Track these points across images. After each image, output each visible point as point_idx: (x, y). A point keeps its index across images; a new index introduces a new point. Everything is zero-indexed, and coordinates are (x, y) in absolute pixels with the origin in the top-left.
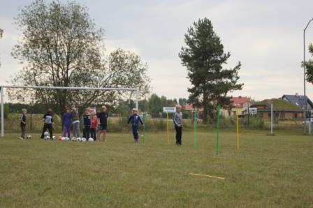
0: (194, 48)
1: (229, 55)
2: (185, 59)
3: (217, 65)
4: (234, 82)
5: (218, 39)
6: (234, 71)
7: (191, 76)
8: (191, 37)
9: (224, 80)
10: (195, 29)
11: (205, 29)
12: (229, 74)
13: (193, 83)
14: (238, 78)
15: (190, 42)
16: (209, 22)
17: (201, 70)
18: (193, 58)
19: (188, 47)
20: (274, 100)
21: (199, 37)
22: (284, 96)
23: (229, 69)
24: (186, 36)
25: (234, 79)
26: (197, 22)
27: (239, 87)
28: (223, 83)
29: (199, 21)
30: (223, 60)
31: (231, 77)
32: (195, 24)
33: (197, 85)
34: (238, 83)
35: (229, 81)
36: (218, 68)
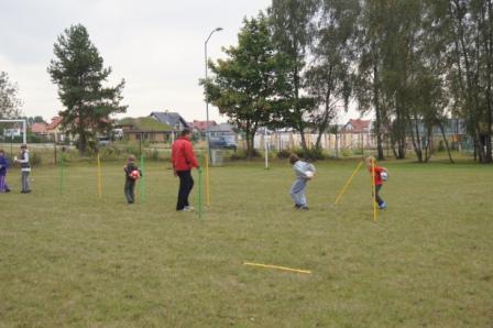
0: (65, 62)
1: (110, 71)
2: (56, 75)
3: (95, 81)
4: (116, 103)
5: (95, 50)
6: (114, 91)
7: (63, 97)
8: (62, 47)
9: (104, 101)
10: (67, 38)
11: (79, 37)
12: (110, 93)
13: (65, 104)
14: (120, 98)
15: (61, 54)
16: (84, 30)
17: (76, 89)
18: (65, 74)
19: (58, 60)
20: (142, 119)
21: (72, 47)
22: (152, 114)
23: (110, 88)
24: (56, 46)
25: (117, 100)
26: (69, 28)
27: (123, 109)
28: (103, 104)
29: (72, 29)
30: (103, 77)
31: (112, 98)
32: (66, 31)
33: (70, 108)
34: (121, 104)
35: (110, 102)
36: (96, 86)
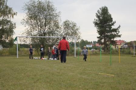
0: (100, 19)
1: (115, 22)
2: (96, 24)
3: (110, 26)
4: (118, 34)
5: (110, 15)
6: (117, 29)
7: (98, 32)
8: (99, 14)
9: (113, 33)
10: (100, 11)
11: (105, 11)
12: (115, 30)
13: (99, 34)
14: (119, 32)
15: (98, 17)
16: (107, 8)
17: (102, 29)
18: (100, 23)
19: (97, 19)
21: (102, 14)
23: (115, 28)
24: (96, 14)
25: (118, 32)
26: (101, 8)
27: (120, 36)
29: (102, 8)
30: (113, 24)
32: (100, 8)
33: (101, 35)
35: (115, 33)
36: (110, 28)
